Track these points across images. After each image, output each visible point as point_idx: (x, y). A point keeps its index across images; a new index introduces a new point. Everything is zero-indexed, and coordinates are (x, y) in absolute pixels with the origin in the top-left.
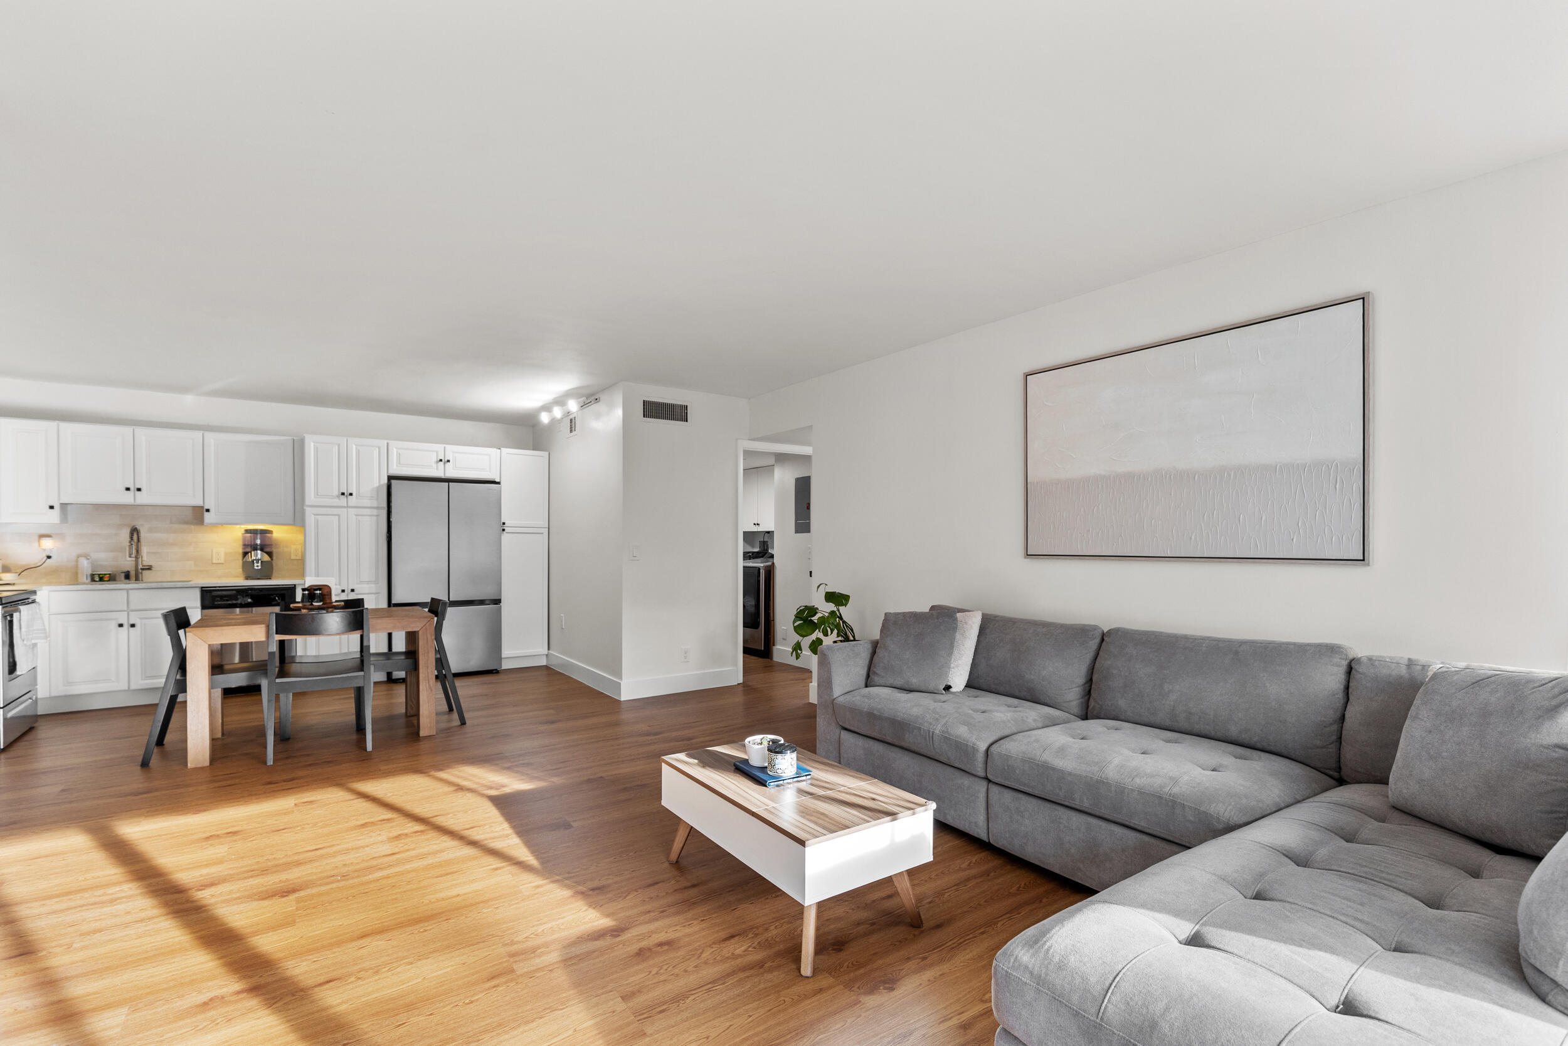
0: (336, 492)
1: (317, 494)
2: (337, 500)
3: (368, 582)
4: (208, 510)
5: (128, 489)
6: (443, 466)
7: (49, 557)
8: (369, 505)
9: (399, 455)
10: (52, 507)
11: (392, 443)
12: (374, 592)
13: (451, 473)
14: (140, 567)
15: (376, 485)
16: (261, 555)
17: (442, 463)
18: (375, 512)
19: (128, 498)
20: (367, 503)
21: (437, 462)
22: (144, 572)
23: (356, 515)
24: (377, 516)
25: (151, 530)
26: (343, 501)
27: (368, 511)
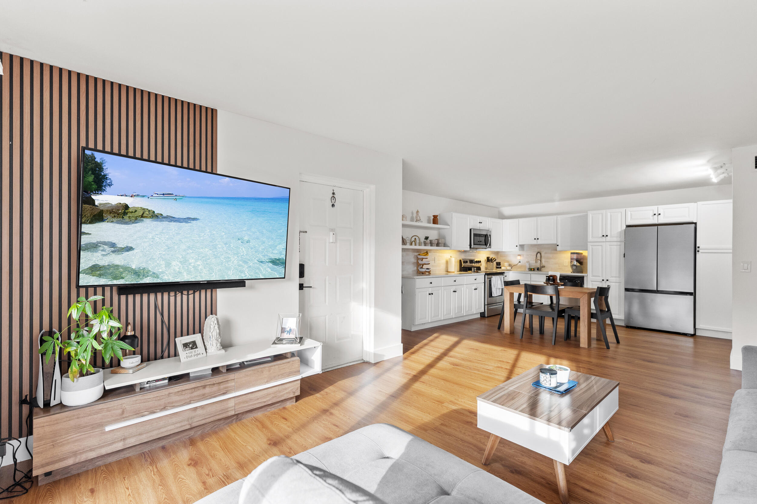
0: (601, 235)
1: (592, 237)
2: (601, 239)
3: (616, 277)
4: (558, 245)
5: (535, 239)
6: (657, 217)
7: (520, 262)
8: (616, 241)
9: (631, 215)
10: (517, 246)
11: (627, 209)
12: (618, 282)
13: (662, 220)
14: (541, 266)
15: (620, 230)
16: (576, 263)
17: (656, 216)
18: (619, 243)
19: (535, 242)
20: (615, 239)
21: (653, 216)
22: (543, 268)
23: (610, 245)
24: (620, 245)
25: (546, 253)
26: (604, 238)
27: (615, 243)
